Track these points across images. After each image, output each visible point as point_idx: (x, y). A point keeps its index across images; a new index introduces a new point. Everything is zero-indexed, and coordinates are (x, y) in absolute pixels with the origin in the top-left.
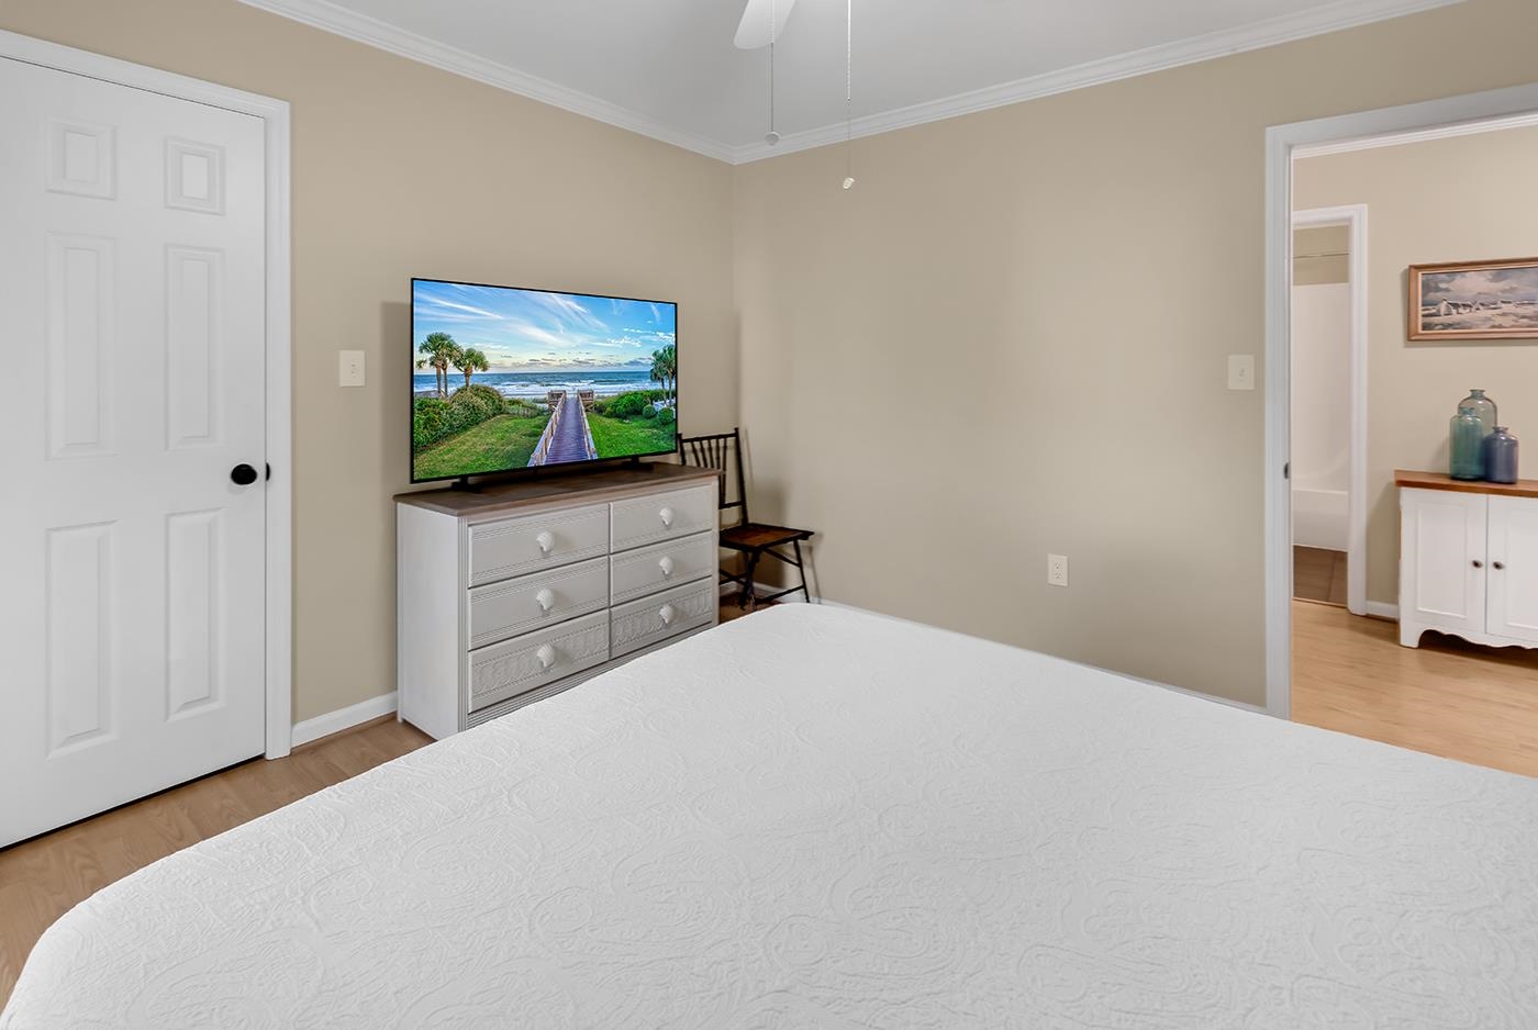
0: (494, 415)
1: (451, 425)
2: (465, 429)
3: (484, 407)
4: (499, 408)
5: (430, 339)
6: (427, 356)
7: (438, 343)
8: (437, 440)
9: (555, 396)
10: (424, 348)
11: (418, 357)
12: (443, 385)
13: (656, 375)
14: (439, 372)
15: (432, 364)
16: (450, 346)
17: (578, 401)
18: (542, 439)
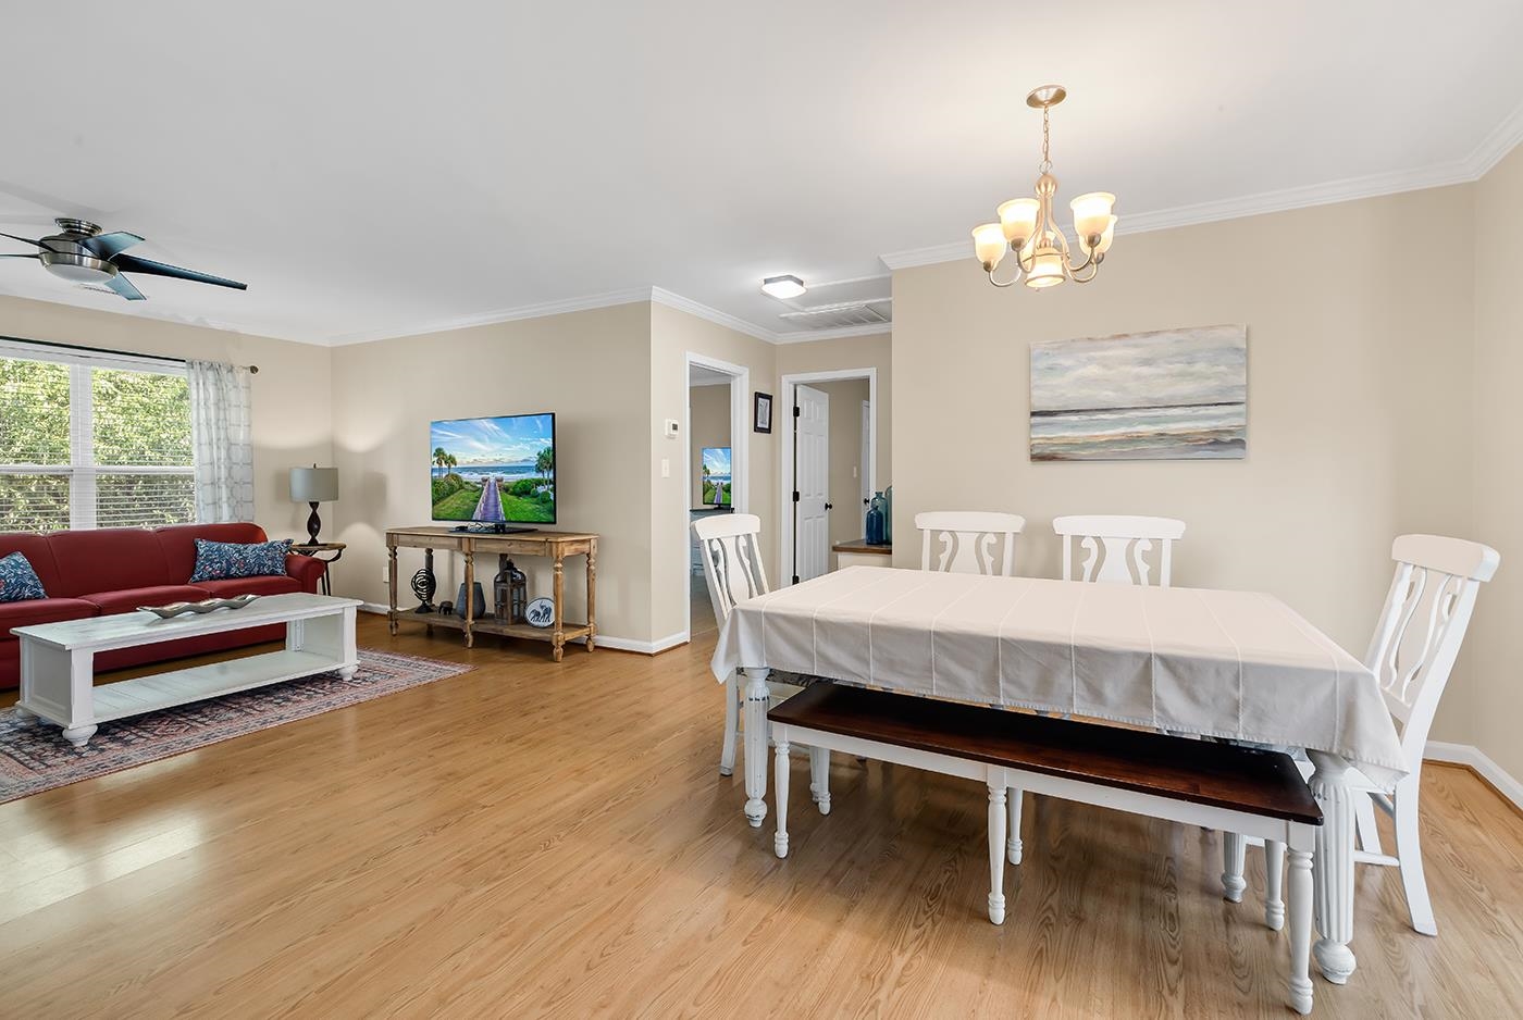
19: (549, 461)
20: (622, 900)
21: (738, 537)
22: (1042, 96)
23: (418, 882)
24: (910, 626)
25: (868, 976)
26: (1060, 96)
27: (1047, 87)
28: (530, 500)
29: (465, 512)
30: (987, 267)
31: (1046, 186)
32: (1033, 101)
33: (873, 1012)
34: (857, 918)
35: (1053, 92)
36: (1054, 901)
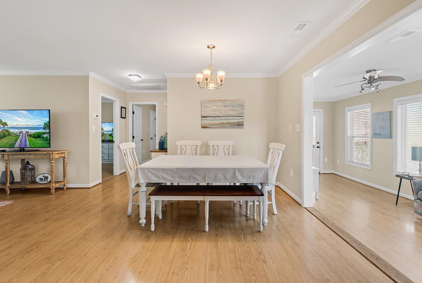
19: (48, 126)
20: (110, 253)
21: (130, 149)
22: (210, 46)
23: (30, 268)
24: (185, 167)
25: (183, 249)
26: (214, 47)
27: (212, 45)
28: (40, 139)
29: (11, 144)
30: (199, 83)
31: (211, 67)
32: (208, 47)
33: (186, 256)
34: (176, 239)
35: (212, 46)
36: (217, 225)
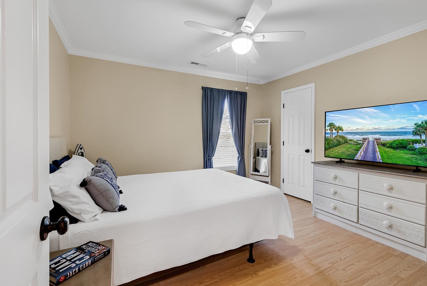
0: (345, 143)
1: (333, 145)
2: (337, 146)
3: (342, 141)
4: (346, 142)
5: (329, 124)
6: (329, 128)
7: (331, 125)
8: (330, 148)
9: (365, 139)
10: (328, 126)
11: (327, 128)
12: (332, 135)
13: (416, 133)
14: (331, 132)
15: (330, 130)
16: (334, 125)
17: (374, 141)
18: (360, 152)
